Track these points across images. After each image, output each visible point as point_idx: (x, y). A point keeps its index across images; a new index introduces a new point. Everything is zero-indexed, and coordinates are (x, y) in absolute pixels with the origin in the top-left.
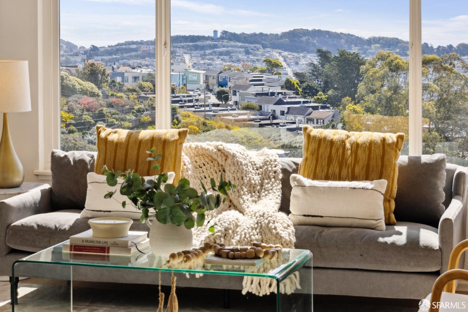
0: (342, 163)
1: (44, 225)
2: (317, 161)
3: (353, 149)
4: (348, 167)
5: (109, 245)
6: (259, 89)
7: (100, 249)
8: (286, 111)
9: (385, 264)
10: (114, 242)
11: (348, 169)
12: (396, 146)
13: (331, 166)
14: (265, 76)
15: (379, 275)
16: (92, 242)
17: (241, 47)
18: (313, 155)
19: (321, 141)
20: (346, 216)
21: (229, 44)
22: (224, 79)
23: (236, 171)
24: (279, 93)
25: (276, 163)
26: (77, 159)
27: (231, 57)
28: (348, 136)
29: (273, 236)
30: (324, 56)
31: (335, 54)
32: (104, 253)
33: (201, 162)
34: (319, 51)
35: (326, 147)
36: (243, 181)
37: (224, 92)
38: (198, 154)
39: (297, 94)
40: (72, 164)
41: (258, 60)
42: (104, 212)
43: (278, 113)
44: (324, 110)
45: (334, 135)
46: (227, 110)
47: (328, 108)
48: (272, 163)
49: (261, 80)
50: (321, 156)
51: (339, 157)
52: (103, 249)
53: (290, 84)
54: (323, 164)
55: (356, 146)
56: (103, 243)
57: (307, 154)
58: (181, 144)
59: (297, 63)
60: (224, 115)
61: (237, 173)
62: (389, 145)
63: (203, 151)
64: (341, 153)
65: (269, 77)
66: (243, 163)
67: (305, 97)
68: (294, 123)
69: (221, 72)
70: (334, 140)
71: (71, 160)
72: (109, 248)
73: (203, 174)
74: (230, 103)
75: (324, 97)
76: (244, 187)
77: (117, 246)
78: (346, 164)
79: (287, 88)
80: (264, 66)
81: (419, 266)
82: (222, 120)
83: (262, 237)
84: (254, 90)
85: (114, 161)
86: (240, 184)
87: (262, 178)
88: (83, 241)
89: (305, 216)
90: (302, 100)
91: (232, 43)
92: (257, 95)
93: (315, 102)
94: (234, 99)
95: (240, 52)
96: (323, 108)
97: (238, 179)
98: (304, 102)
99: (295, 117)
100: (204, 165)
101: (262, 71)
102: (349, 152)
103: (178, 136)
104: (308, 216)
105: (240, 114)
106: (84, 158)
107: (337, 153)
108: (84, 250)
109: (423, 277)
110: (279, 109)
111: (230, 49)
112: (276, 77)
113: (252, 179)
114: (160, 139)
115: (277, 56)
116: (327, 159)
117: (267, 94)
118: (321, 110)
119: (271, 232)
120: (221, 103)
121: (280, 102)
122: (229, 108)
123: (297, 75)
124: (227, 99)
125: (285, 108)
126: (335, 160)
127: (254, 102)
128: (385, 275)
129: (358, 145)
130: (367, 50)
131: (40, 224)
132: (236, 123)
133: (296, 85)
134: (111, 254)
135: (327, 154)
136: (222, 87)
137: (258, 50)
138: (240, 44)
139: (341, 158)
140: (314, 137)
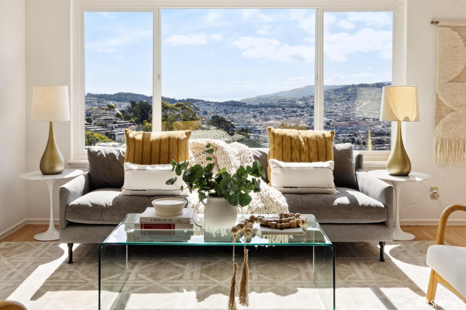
0: (301, 150)
1: (97, 203)
2: (283, 149)
3: (305, 141)
4: (305, 154)
5: (174, 221)
6: (105, 117)
7: (166, 226)
8: (117, 126)
9: (350, 219)
10: (178, 220)
11: (305, 155)
12: (331, 139)
13: (293, 153)
14: (108, 112)
15: (346, 226)
16: (159, 220)
17: (96, 100)
18: (279, 146)
19: (283, 137)
20: (313, 187)
21: (91, 99)
22: (90, 113)
23: (226, 158)
24: (114, 119)
25: (249, 152)
26: (108, 153)
27: (92, 104)
28: (299, 133)
29: (274, 204)
30: (133, 103)
31: (138, 103)
32: (171, 229)
33: (198, 153)
34: (131, 101)
35: (288, 140)
36: (231, 164)
37: (89, 119)
38: (194, 147)
39: (122, 119)
40: (105, 156)
41: (103, 105)
42: (141, 190)
43: (114, 127)
44: (134, 126)
45: (291, 132)
46: (92, 126)
47: (135, 125)
48: (246, 152)
49: (106, 114)
50: (285, 147)
51: (298, 147)
52: (170, 226)
53: (119, 115)
54: (288, 152)
55: (307, 140)
56: (169, 220)
57: (274, 145)
58: (188, 140)
59: (120, 107)
60: (90, 129)
61: (226, 159)
62: (328, 138)
63: (198, 145)
64: (298, 144)
65: (110, 112)
66: (229, 153)
67: (125, 121)
68: (121, 131)
69: (88, 110)
70: (291, 136)
71: (104, 153)
72: (174, 225)
73: (201, 160)
74: (93, 123)
75: (133, 120)
76: (232, 168)
77: (181, 222)
78: (303, 151)
79: (117, 117)
80: (107, 108)
81: (374, 219)
82: (89, 131)
83: (265, 204)
84: (103, 118)
85: (142, 153)
86: (230, 167)
87: (241, 162)
88: (151, 220)
89: (285, 187)
90: (124, 122)
91: (92, 98)
92: (105, 120)
93: (129, 123)
94: (94, 122)
95: (96, 102)
96: (133, 125)
97: (228, 163)
98: (125, 123)
99: (121, 129)
100: (200, 155)
101: (107, 110)
102: (303, 143)
103: (186, 135)
104: (287, 187)
105: (97, 128)
106: (113, 152)
107: (296, 144)
108: (153, 227)
109: (375, 227)
110: (114, 125)
111: (91, 101)
112: (113, 112)
113: (236, 163)
114: (174, 138)
115: (112, 103)
116: (289, 148)
117: (109, 119)
118: (133, 126)
119: (273, 201)
120: (88, 123)
121: (115, 123)
122: (92, 125)
123: (121, 111)
124: (91, 122)
125: (117, 125)
126: (295, 149)
127: (103, 123)
128: (350, 226)
129: (308, 139)
130: (150, 101)
131: (93, 202)
132: (96, 132)
133: (121, 116)
134: (176, 230)
135: (289, 145)
136: (89, 116)
137: (104, 101)
138: (95, 99)
139: (299, 146)
140: (278, 135)
